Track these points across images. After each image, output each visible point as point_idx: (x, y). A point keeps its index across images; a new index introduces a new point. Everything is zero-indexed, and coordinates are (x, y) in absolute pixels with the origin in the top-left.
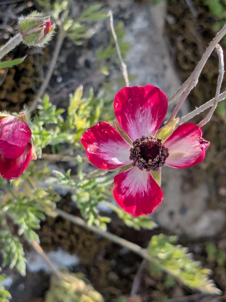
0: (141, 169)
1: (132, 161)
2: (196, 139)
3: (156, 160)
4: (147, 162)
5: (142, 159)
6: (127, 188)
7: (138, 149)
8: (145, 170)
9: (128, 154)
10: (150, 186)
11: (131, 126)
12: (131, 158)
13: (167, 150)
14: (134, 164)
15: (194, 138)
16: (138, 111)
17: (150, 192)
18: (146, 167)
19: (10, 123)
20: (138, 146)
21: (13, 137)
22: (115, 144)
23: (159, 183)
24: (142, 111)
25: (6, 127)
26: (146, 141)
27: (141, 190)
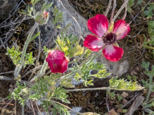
0: (110, 45)
1: (105, 44)
2: (123, 25)
3: (113, 39)
4: (111, 41)
5: (108, 41)
6: (108, 54)
7: (105, 38)
8: (111, 44)
9: (102, 42)
10: (115, 49)
11: (97, 32)
12: (104, 43)
13: (115, 34)
14: (106, 45)
15: (122, 25)
16: (97, 26)
17: (117, 51)
18: (111, 43)
19: (54, 53)
20: (104, 38)
21: (58, 57)
22: (95, 41)
24: (98, 25)
25: (54, 55)
26: (106, 34)
27: (113, 52)
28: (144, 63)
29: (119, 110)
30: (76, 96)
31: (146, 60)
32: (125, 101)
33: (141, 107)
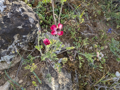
1: (57, 32)
4: (59, 30)
6: (59, 34)
7: (57, 30)
11: (54, 30)
13: (59, 28)
21: (46, 40)
23: (61, 31)
28: (73, 42)
29: (72, 56)
30: (59, 55)
31: (74, 41)
32: (73, 53)
33: (77, 53)
